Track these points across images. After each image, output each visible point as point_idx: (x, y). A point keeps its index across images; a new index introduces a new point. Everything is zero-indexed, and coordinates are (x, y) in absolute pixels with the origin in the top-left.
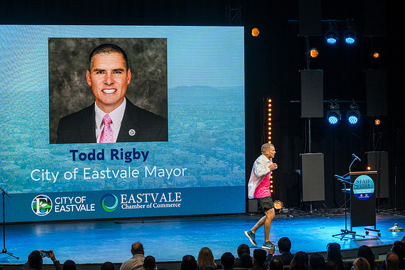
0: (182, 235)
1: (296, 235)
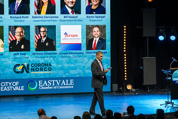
0: (74, 104)
1: (140, 104)
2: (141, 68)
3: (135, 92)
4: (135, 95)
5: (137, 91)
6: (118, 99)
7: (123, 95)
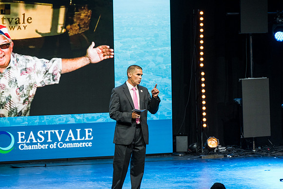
1: (235, 179)
2: (238, 100)
3: (225, 154)
4: (225, 159)
5: (229, 152)
6: (189, 169)
7: (200, 160)
